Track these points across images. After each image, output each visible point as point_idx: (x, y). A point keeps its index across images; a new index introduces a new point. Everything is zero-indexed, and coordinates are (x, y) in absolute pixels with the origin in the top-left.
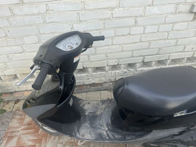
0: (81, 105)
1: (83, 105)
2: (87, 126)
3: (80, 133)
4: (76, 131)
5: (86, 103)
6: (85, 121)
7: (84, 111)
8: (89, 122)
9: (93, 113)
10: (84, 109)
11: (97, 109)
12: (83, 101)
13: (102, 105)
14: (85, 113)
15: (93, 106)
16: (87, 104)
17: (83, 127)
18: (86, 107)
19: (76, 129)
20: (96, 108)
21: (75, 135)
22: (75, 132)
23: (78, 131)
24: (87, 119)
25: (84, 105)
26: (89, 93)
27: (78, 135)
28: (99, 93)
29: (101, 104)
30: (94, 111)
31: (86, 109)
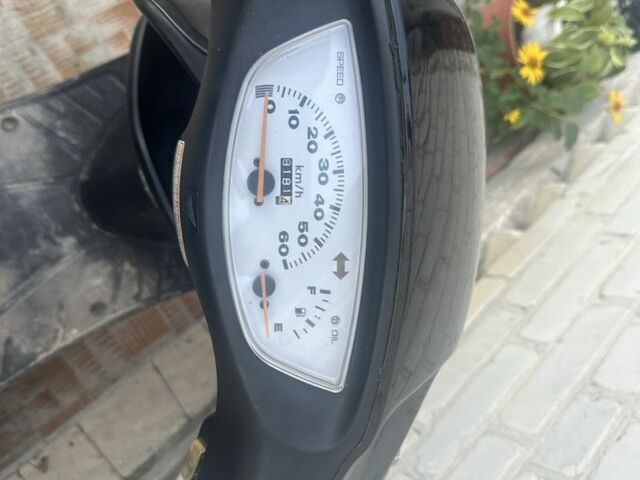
0: (133, 271)
1: (125, 280)
2: (19, 181)
3: (32, 131)
4: (59, 123)
5: (114, 299)
6: (46, 201)
7: (92, 250)
8: (24, 203)
9: (34, 269)
10: (101, 262)
11: (21, 300)
12: (137, 297)
13: (9, 341)
14: (82, 243)
15: (61, 307)
16: (107, 300)
17: (38, 164)
18: (95, 280)
19: (62, 134)
20: (34, 307)
21: (49, 108)
22: (60, 116)
23: (49, 132)
24: (46, 216)
25: (116, 278)
26: (174, 429)
27: (35, 112)
28: (117, 463)
29: (17, 341)
30: (32, 278)
31: (91, 268)
